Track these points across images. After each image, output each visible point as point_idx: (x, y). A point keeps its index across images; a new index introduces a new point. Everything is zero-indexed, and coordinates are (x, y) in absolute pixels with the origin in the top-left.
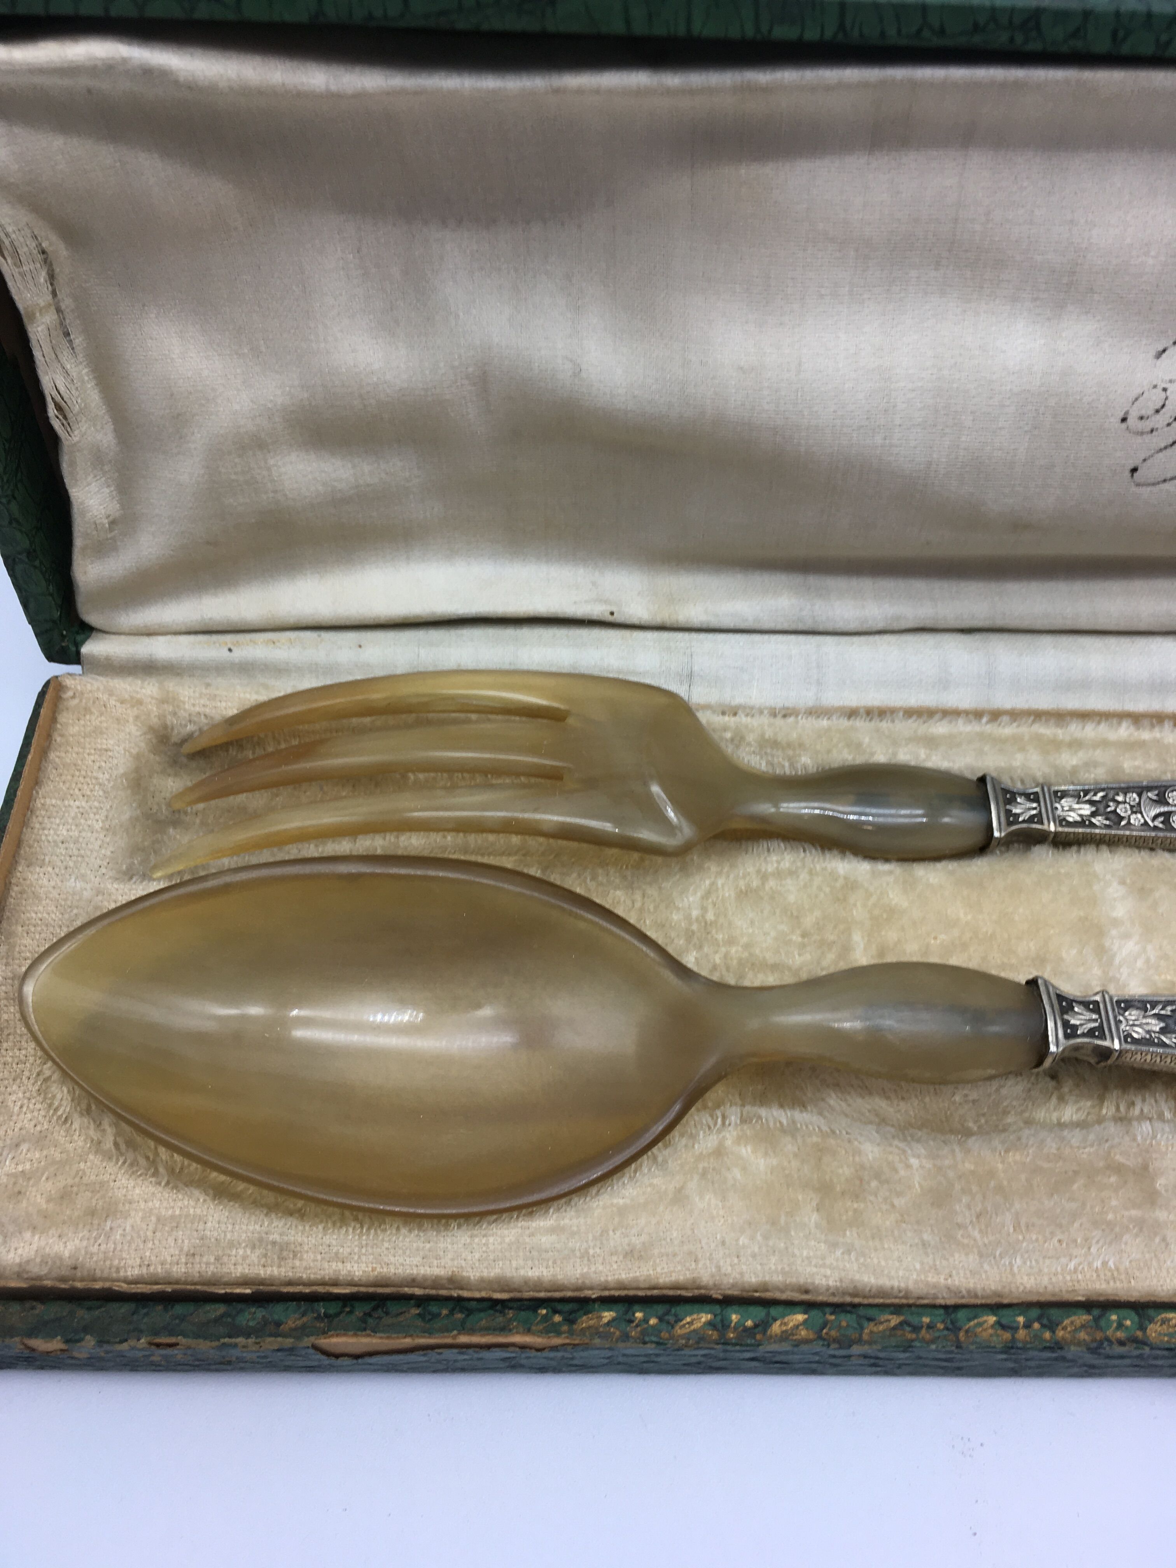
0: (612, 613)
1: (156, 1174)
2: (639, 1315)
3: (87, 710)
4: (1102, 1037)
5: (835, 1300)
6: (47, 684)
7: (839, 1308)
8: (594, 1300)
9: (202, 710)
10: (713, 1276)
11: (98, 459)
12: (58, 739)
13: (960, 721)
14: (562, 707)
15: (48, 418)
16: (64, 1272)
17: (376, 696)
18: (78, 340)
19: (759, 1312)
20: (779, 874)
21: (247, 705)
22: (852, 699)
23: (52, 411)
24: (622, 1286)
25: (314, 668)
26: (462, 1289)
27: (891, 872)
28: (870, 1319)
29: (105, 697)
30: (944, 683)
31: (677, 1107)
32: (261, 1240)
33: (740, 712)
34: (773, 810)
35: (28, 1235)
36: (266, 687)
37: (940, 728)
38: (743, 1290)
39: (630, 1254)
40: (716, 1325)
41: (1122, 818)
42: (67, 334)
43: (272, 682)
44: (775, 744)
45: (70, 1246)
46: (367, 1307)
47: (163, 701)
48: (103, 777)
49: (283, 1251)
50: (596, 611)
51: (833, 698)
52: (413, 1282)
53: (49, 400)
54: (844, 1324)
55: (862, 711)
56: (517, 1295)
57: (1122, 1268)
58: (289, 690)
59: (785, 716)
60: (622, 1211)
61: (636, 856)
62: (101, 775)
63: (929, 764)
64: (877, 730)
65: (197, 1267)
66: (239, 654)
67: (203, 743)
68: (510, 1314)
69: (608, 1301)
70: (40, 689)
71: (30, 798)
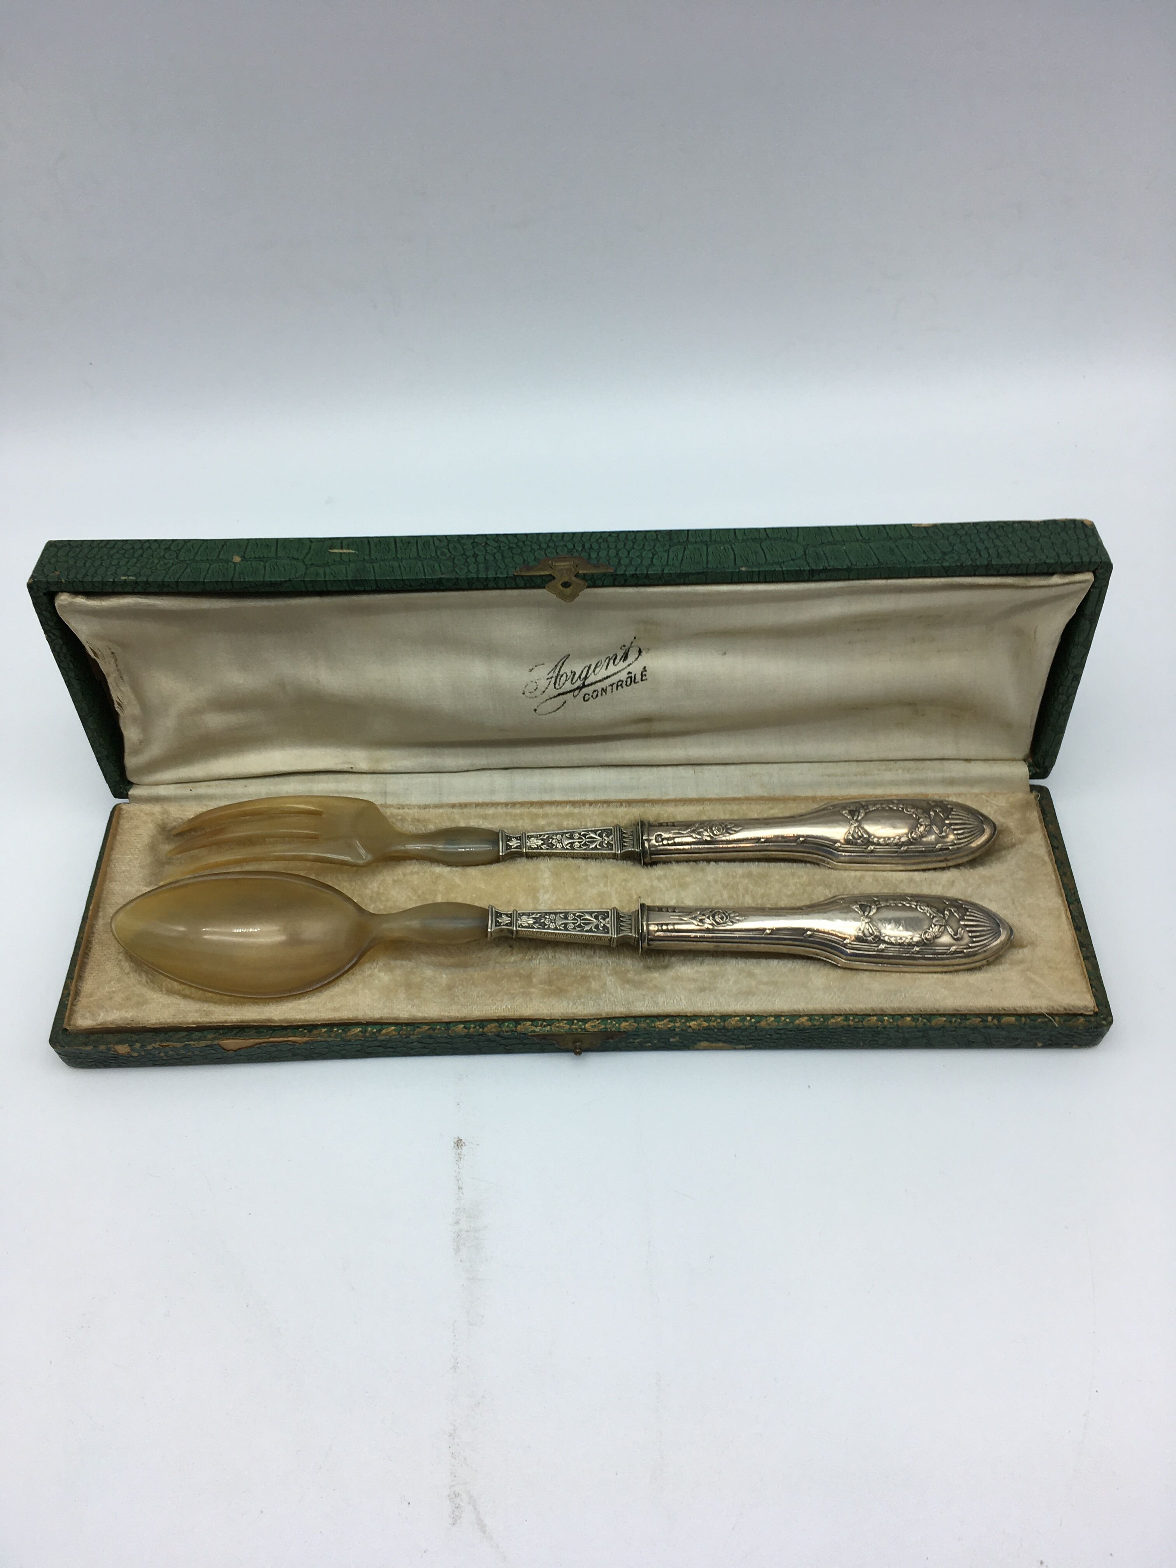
0: (352, 768)
1: (162, 991)
2: (335, 1029)
3: (132, 818)
4: (511, 926)
5: (406, 1022)
6: (114, 808)
7: (407, 1024)
8: (320, 1025)
9: (179, 816)
10: (363, 1015)
11: (134, 719)
12: (120, 831)
13: (499, 808)
14: (321, 810)
15: (114, 708)
16: (128, 1022)
17: (247, 808)
18: (125, 677)
19: (379, 1027)
20: (412, 873)
21: (198, 813)
22: (453, 800)
23: (116, 705)
24: (329, 1020)
25: (226, 796)
26: (272, 1022)
27: (457, 871)
28: (418, 1027)
29: (138, 812)
30: (492, 792)
31: (355, 959)
32: (200, 1010)
33: (405, 807)
34: (403, 848)
35: (115, 1011)
36: (206, 805)
37: (491, 811)
38: (374, 1020)
39: (335, 1009)
40: (364, 1032)
41: (554, 845)
42: (121, 677)
43: (211, 803)
44: (418, 820)
45: (130, 1014)
46: (237, 1030)
47: (163, 813)
48: (139, 846)
49: (207, 1013)
50: (345, 767)
51: (446, 800)
52: (254, 1021)
53: (115, 702)
54: (409, 1029)
55: (431, 806)
56: (291, 1024)
57: (513, 1008)
58: (216, 807)
59: (425, 808)
60: (332, 996)
61: (355, 869)
62: (138, 845)
63: (483, 827)
64: (463, 813)
65: (176, 1019)
66: (194, 792)
67: (180, 830)
68: (289, 1030)
69: (324, 1025)
70: (111, 810)
71: (110, 855)
